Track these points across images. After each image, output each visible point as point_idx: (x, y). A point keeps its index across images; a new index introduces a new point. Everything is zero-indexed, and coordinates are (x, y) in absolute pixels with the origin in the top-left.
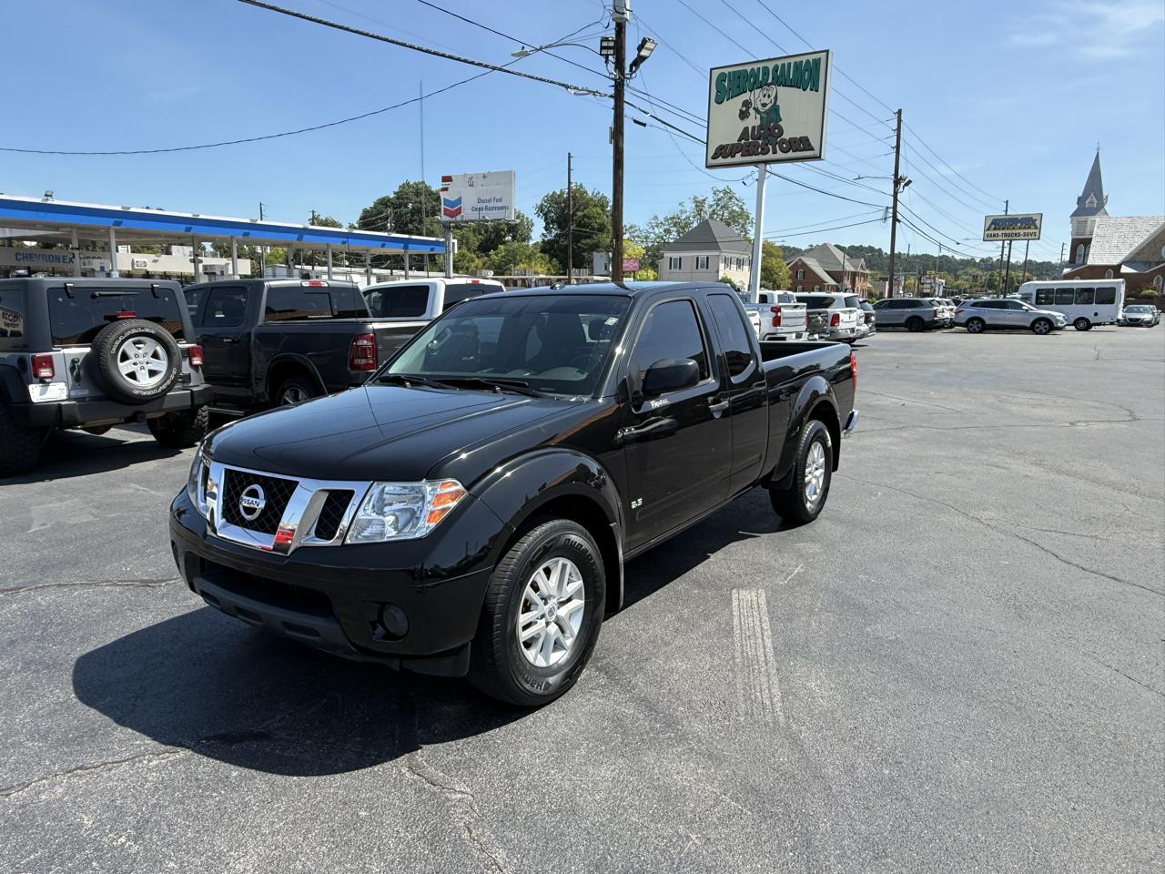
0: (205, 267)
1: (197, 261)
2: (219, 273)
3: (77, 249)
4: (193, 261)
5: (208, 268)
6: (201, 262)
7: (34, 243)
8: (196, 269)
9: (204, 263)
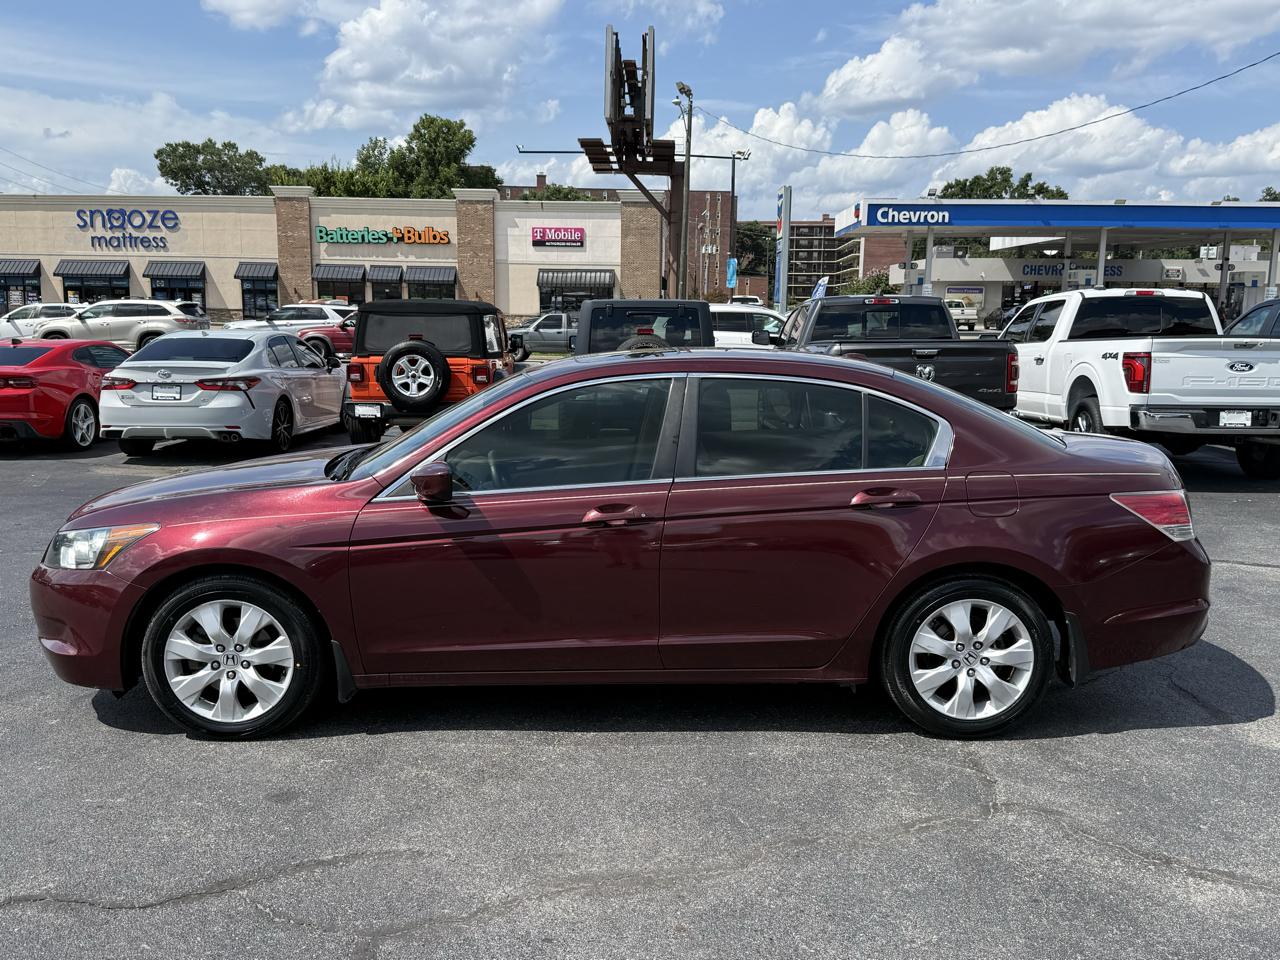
0: (1233, 276)
1: (1226, 267)
2: (1248, 284)
3: (1068, 258)
4: (1221, 267)
5: (1237, 276)
6: (1232, 267)
7: (1054, 252)
8: (1223, 277)
9: (1235, 271)
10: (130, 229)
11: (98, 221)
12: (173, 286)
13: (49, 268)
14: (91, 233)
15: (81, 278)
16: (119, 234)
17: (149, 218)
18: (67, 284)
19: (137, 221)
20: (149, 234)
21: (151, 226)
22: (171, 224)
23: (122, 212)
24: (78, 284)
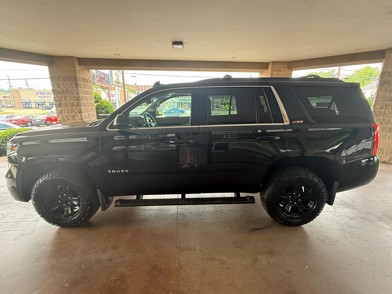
10: (44, 95)
11: (39, 93)
12: (53, 103)
13: (32, 101)
14: (38, 96)
15: (38, 102)
16: (43, 96)
17: (47, 93)
18: (36, 103)
19: (45, 94)
20: (48, 96)
21: (48, 94)
22: (51, 94)
23: (43, 93)
24: (37, 103)
